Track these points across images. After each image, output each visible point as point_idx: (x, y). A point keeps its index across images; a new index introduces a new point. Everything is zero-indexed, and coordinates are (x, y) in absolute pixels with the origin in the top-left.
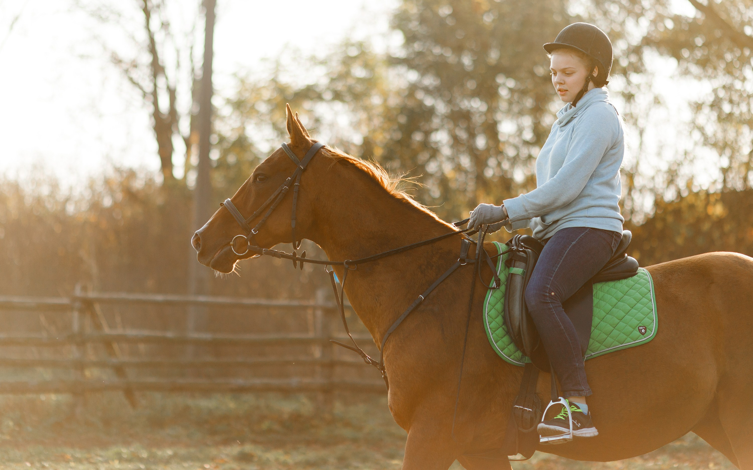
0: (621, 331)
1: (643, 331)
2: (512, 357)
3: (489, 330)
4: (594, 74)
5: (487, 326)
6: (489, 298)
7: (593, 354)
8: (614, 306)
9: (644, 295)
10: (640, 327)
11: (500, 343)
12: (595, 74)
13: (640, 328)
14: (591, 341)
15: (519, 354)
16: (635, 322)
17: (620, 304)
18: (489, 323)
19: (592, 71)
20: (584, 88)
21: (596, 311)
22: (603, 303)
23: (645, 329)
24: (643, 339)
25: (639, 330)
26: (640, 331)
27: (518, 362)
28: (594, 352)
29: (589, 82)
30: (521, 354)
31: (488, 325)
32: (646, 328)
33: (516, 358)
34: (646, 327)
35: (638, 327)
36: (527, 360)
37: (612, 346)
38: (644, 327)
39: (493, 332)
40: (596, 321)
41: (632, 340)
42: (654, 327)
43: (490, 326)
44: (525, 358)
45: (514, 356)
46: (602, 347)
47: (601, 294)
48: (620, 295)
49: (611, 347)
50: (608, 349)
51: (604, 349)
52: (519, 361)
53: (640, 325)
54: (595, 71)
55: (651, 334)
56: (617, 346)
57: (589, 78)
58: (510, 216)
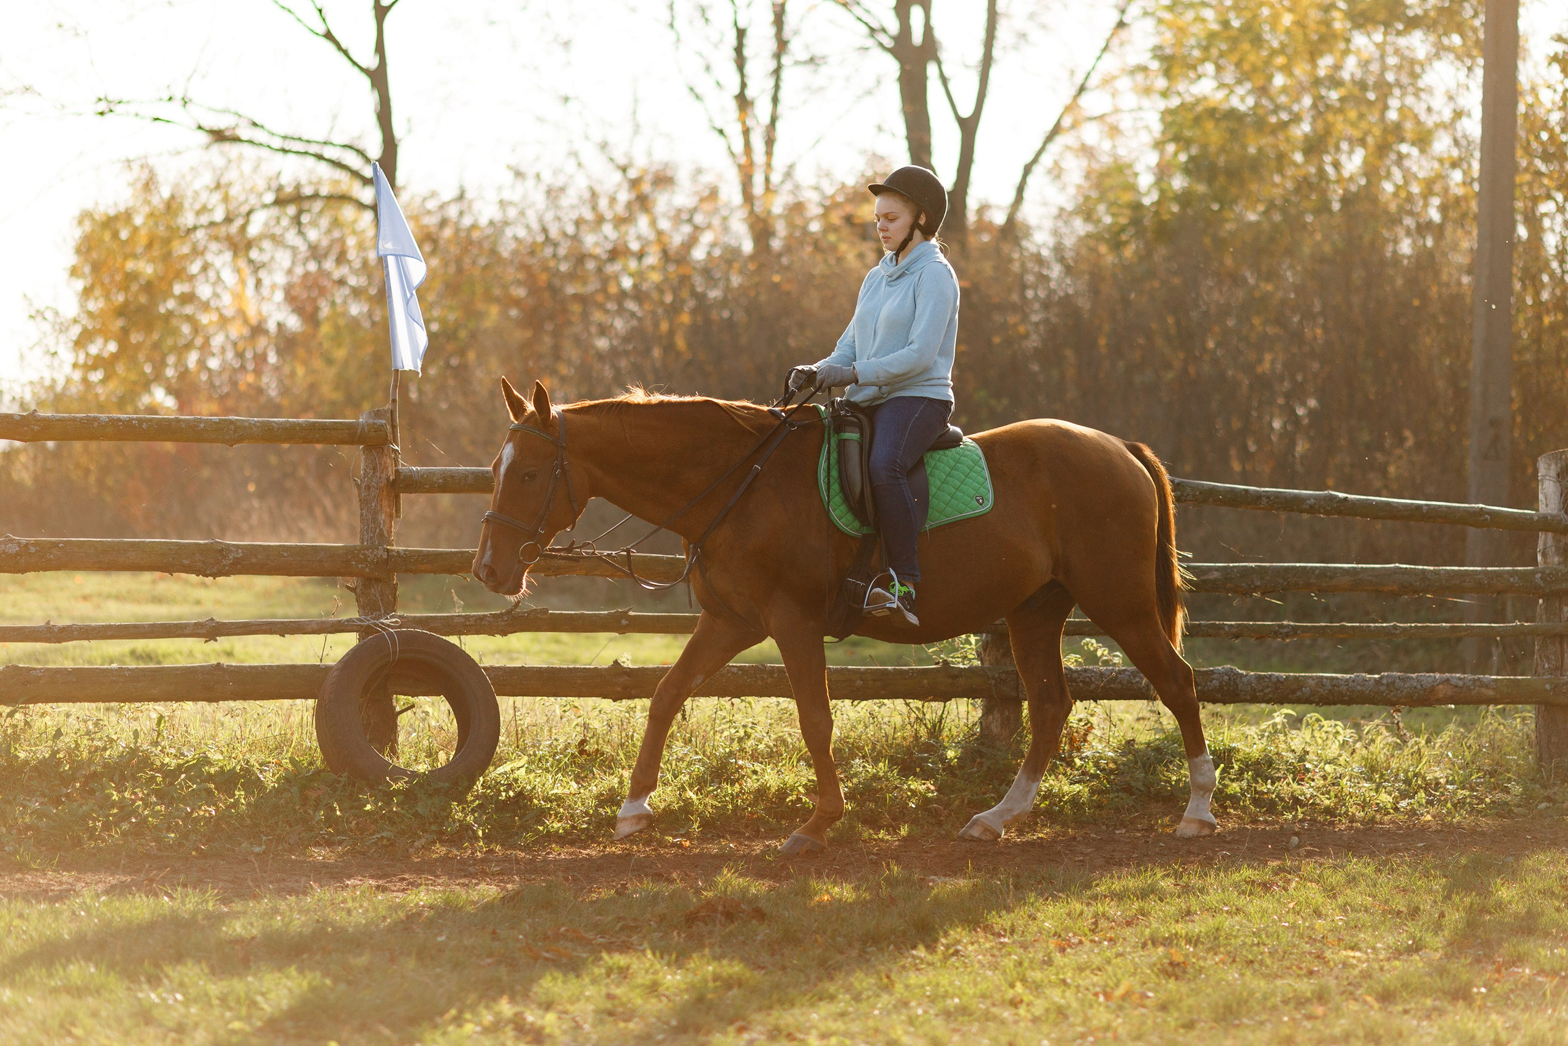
0: (959, 501)
1: (981, 501)
2: (851, 527)
4: (920, 220)
8: (949, 475)
9: (976, 463)
11: (838, 512)
12: (922, 221)
13: (977, 498)
14: (930, 510)
15: (857, 524)
16: (972, 492)
17: (955, 473)
20: (909, 237)
21: (931, 480)
22: (937, 472)
23: (982, 499)
24: (981, 510)
25: (976, 500)
26: (978, 501)
27: (856, 532)
29: (915, 229)
30: (859, 524)
33: (854, 529)
34: (983, 497)
35: (975, 497)
36: (865, 530)
37: (951, 516)
38: (981, 496)
40: (933, 490)
41: (971, 511)
42: (990, 496)
44: (864, 527)
45: (852, 525)
46: (942, 517)
47: (933, 463)
48: (952, 463)
50: (948, 519)
51: (944, 520)
52: (857, 530)
53: (977, 495)
54: (921, 218)
55: (989, 505)
56: (958, 516)
57: (915, 226)
58: (860, 382)
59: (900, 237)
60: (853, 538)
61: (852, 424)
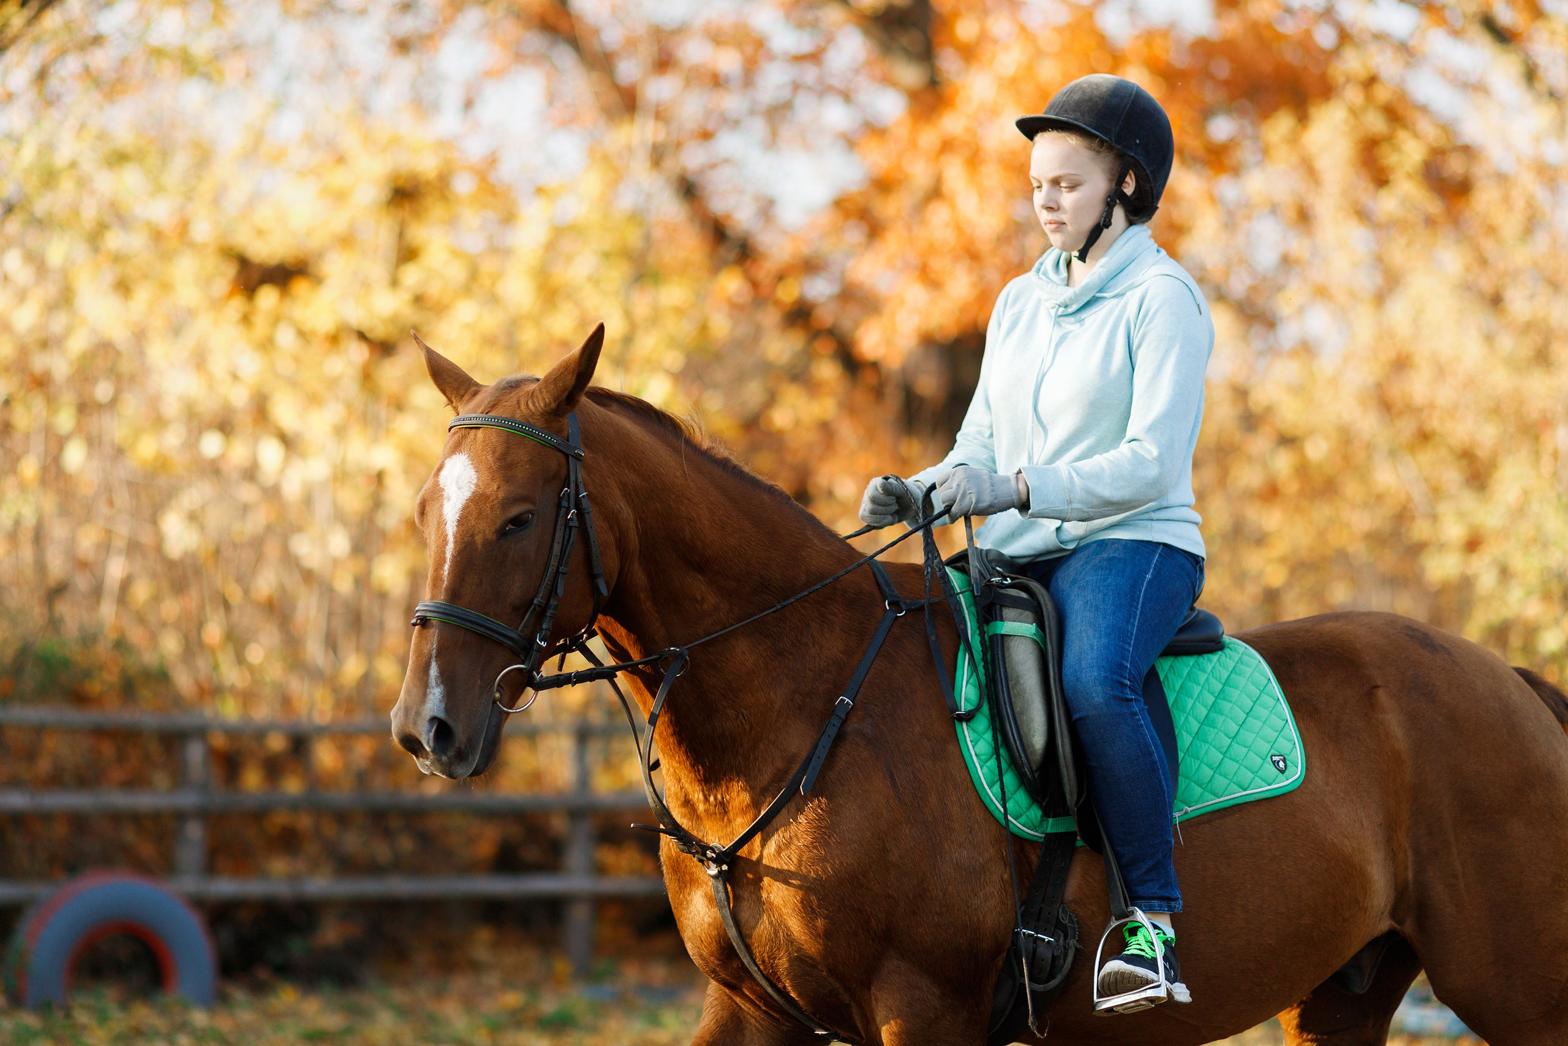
0: (1240, 762)
1: (1281, 764)
2: (1023, 819)
3: (975, 758)
4: (1125, 188)
5: (969, 750)
6: (964, 689)
7: (1189, 809)
8: (1213, 708)
9: (1263, 690)
10: (1275, 756)
12: (1129, 189)
13: (1275, 758)
15: (1035, 813)
16: (1264, 747)
17: (1225, 705)
18: (973, 743)
19: (1120, 181)
20: (1103, 219)
21: (1179, 717)
22: (1188, 702)
23: (1284, 760)
24: (1283, 783)
25: (1274, 762)
26: (1275, 764)
27: (1032, 830)
28: (1191, 805)
29: (1114, 206)
30: (1039, 813)
31: (971, 748)
32: (1284, 758)
33: (1030, 823)
34: (1286, 757)
35: (1269, 756)
36: (1052, 826)
37: (1226, 793)
38: (1282, 756)
39: (982, 763)
40: (1184, 739)
41: (1264, 784)
42: (1298, 757)
43: (976, 749)
44: (1048, 821)
45: (1027, 816)
46: (1208, 795)
47: (1178, 682)
48: (1217, 685)
49: (1224, 795)
50: (1218, 800)
51: (1212, 802)
52: (1035, 828)
53: (1273, 752)
54: (1127, 182)
55: (1296, 773)
56: (1236, 795)
57: (1115, 197)
58: (1034, 507)
59: (1089, 222)
60: (1032, 843)
61: (1016, 603)
